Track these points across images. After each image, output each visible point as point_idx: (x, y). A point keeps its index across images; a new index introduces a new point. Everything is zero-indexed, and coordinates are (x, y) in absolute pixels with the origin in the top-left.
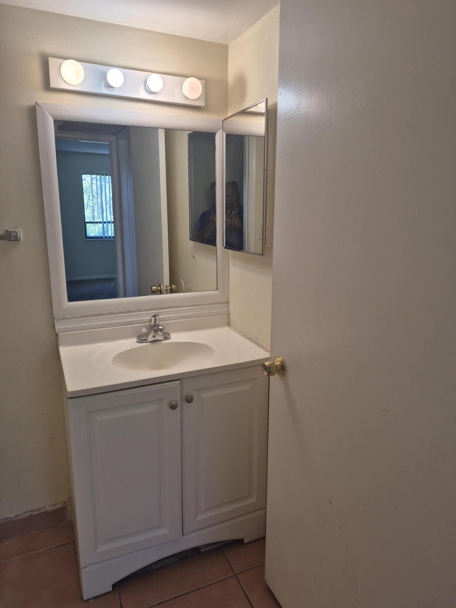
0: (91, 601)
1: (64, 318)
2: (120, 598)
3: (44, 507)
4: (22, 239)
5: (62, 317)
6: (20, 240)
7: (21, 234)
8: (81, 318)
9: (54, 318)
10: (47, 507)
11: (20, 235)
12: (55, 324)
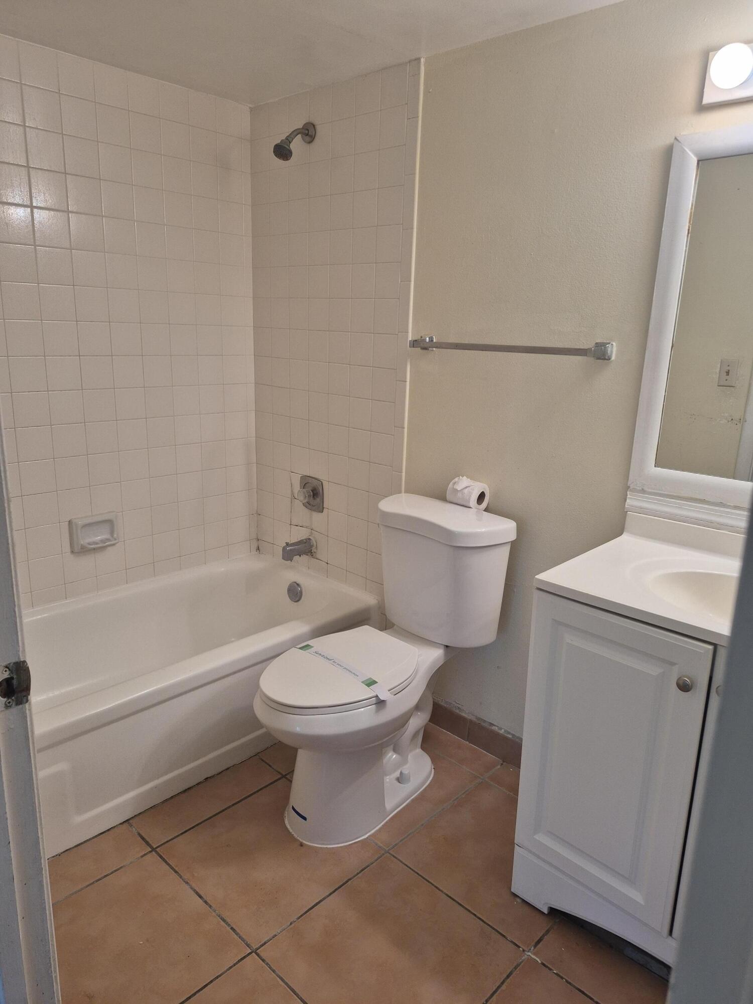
0: (518, 900)
1: (643, 491)
2: (548, 932)
3: (501, 729)
4: (613, 358)
5: (641, 488)
6: (610, 359)
7: (615, 349)
8: (667, 498)
9: (629, 487)
10: (503, 730)
11: (612, 352)
12: (628, 496)
